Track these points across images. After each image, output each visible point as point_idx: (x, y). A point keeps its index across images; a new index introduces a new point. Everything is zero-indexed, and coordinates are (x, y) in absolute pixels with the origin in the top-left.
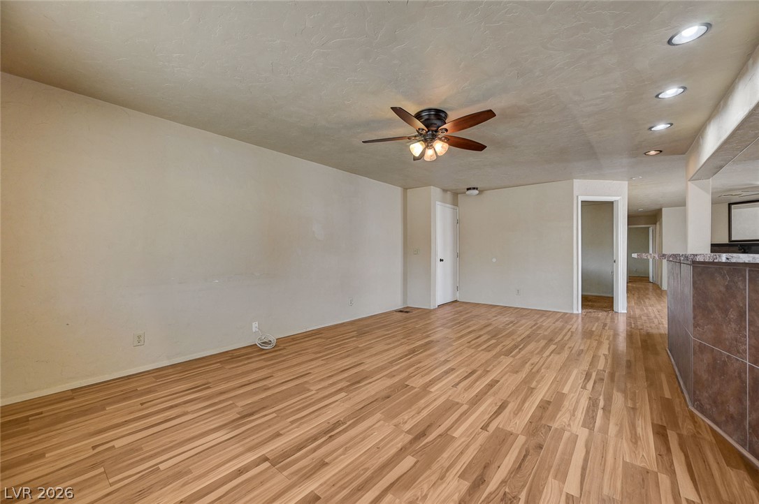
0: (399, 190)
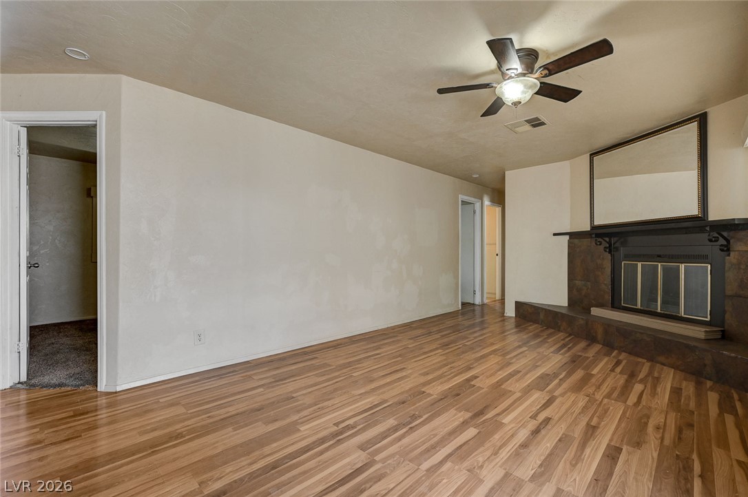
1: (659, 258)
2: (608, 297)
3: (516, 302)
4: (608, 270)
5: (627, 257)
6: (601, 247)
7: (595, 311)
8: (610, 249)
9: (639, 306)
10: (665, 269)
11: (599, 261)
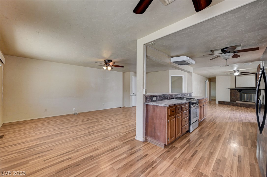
0: (121, 73)
1: (249, 93)
2: (239, 100)
3: (219, 101)
4: (239, 95)
5: (243, 93)
6: (238, 91)
7: (237, 102)
8: (239, 92)
9: (245, 101)
10: (250, 95)
11: (237, 94)
